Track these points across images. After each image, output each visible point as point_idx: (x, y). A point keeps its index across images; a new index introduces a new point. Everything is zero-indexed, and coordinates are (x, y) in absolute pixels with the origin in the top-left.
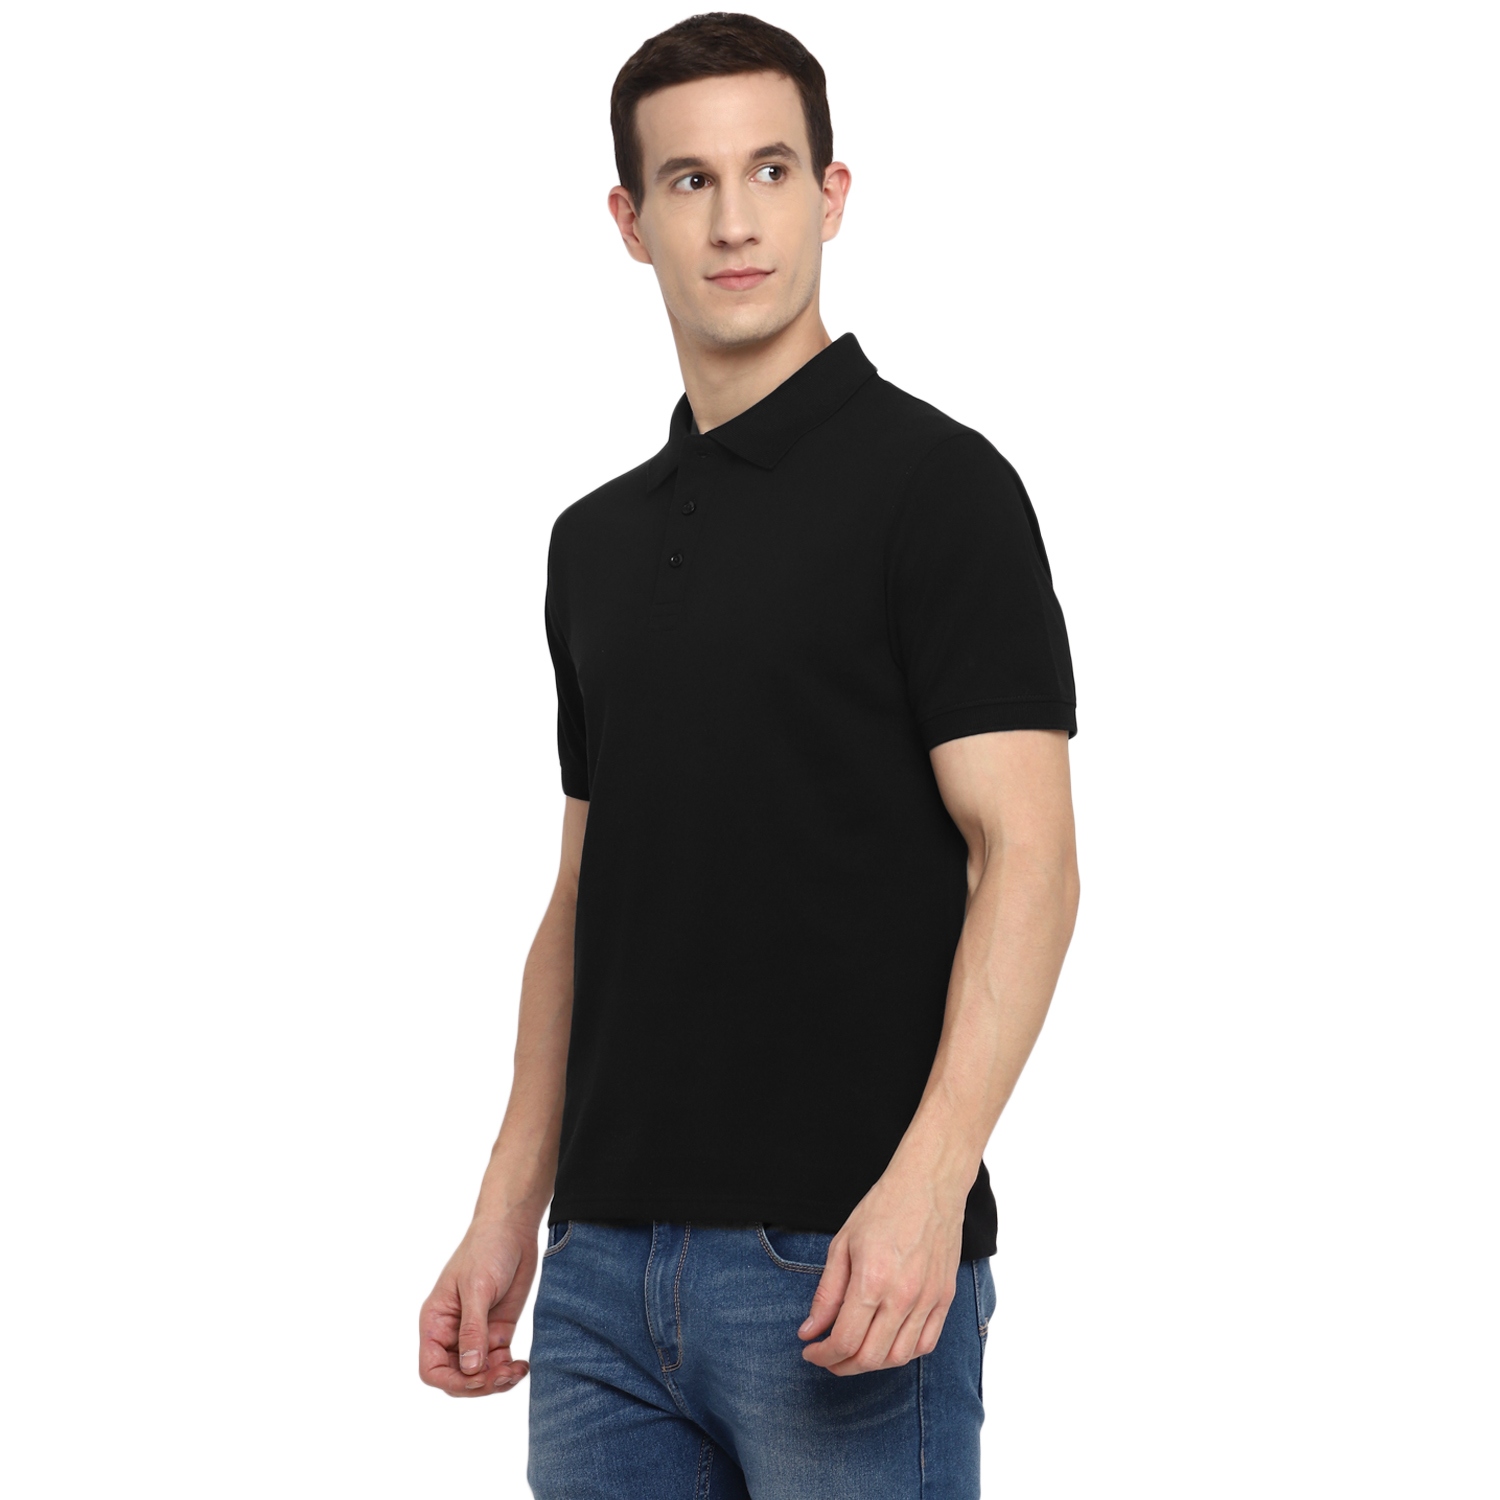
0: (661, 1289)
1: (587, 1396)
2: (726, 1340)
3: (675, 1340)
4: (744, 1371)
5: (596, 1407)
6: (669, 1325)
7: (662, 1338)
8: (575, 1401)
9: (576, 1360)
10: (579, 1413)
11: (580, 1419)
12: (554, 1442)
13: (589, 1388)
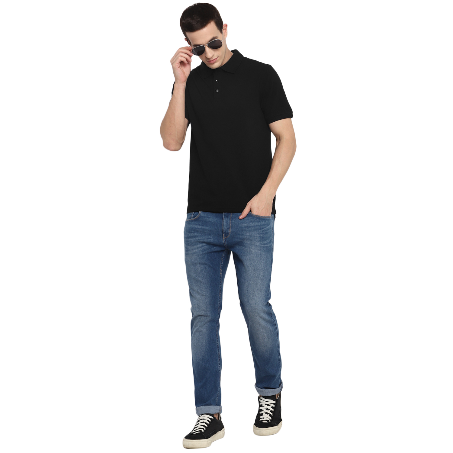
0: (227, 222)
1: (204, 246)
2: (242, 230)
3: (229, 231)
4: (246, 235)
5: (206, 248)
6: (228, 229)
7: (225, 231)
8: (202, 246)
9: (203, 239)
10: (203, 249)
11: (203, 250)
12: (197, 254)
13: (205, 244)
